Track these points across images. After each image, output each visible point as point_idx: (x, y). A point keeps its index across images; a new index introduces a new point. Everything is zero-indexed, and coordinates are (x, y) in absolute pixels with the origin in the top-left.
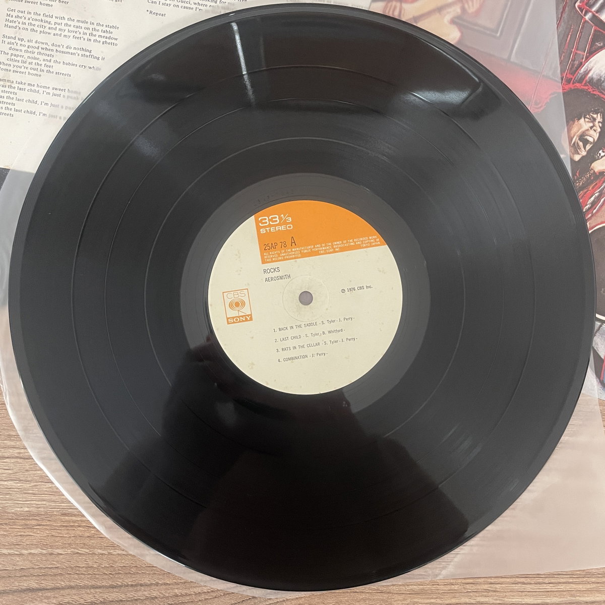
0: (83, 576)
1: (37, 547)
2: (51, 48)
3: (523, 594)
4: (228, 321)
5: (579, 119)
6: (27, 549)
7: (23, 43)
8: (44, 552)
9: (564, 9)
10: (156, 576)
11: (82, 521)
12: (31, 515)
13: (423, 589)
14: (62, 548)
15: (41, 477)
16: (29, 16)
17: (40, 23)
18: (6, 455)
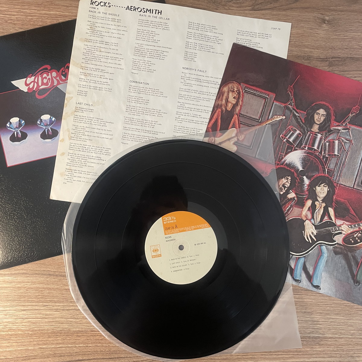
0: (99, 354)
1: (82, 344)
2: (86, 157)
3: (265, 359)
4: (152, 257)
5: (282, 179)
6: (78, 345)
7: (76, 155)
8: (85, 345)
9: (276, 137)
10: (126, 354)
11: (98, 334)
12: (80, 331)
13: (227, 358)
14: (91, 344)
15: (83, 317)
16: (78, 145)
17: (82, 148)
18: (70, 309)
